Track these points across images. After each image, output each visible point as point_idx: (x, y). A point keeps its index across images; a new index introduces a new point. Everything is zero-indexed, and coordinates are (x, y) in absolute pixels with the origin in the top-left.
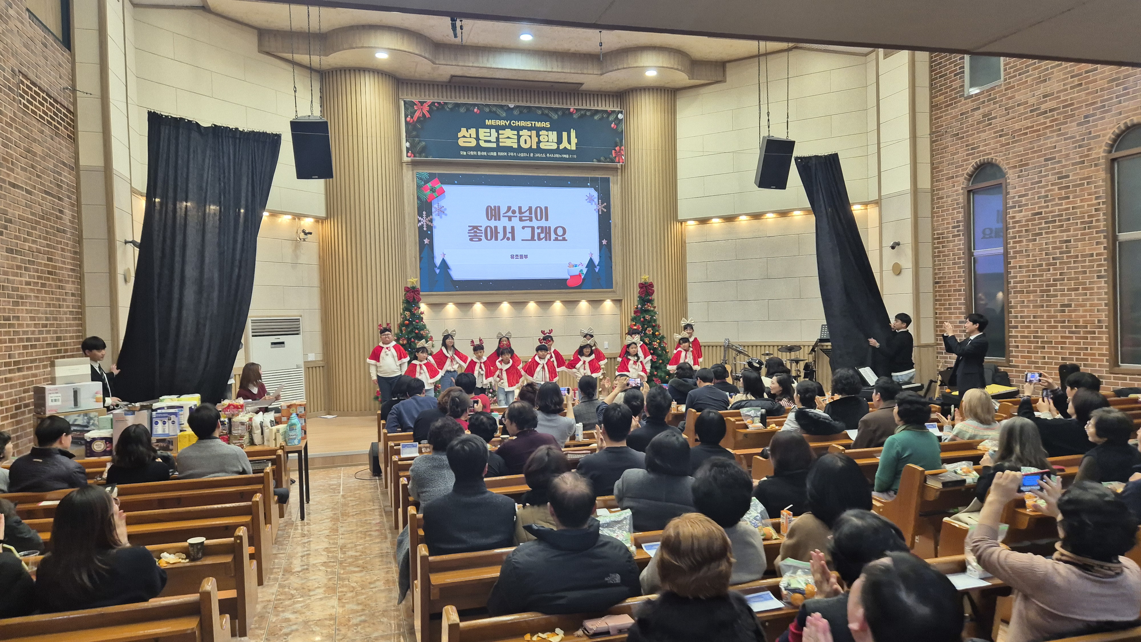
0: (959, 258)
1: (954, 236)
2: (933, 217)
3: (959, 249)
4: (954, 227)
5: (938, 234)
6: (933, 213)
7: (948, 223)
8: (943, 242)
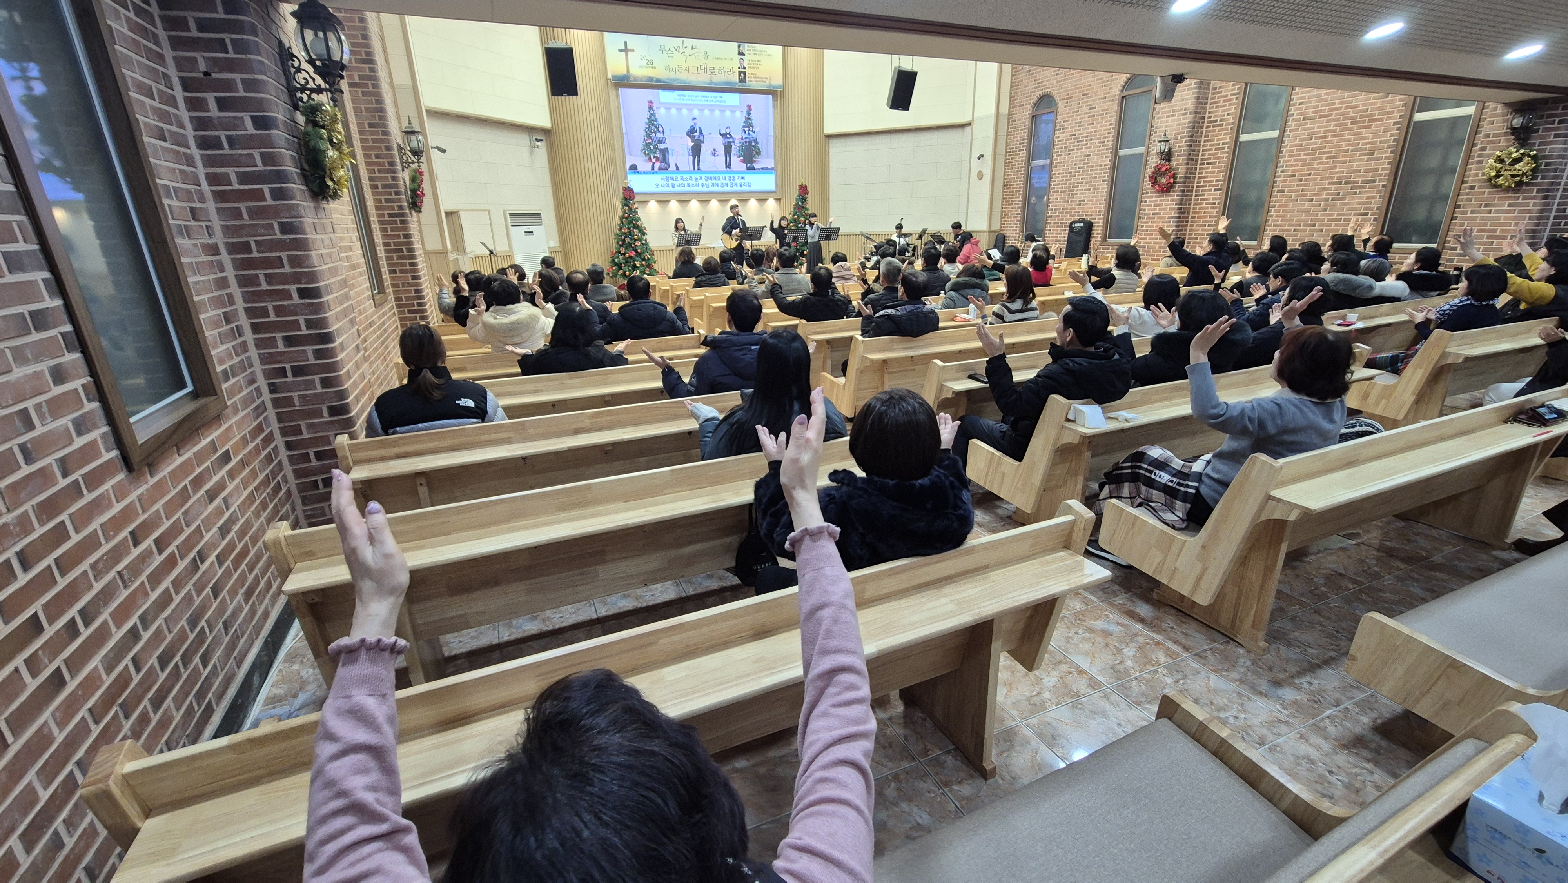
0: (1021, 167)
1: (1019, 151)
2: (1007, 135)
3: (1022, 161)
4: (1020, 144)
5: (1010, 149)
6: (1008, 132)
7: (1016, 141)
8: (1013, 155)
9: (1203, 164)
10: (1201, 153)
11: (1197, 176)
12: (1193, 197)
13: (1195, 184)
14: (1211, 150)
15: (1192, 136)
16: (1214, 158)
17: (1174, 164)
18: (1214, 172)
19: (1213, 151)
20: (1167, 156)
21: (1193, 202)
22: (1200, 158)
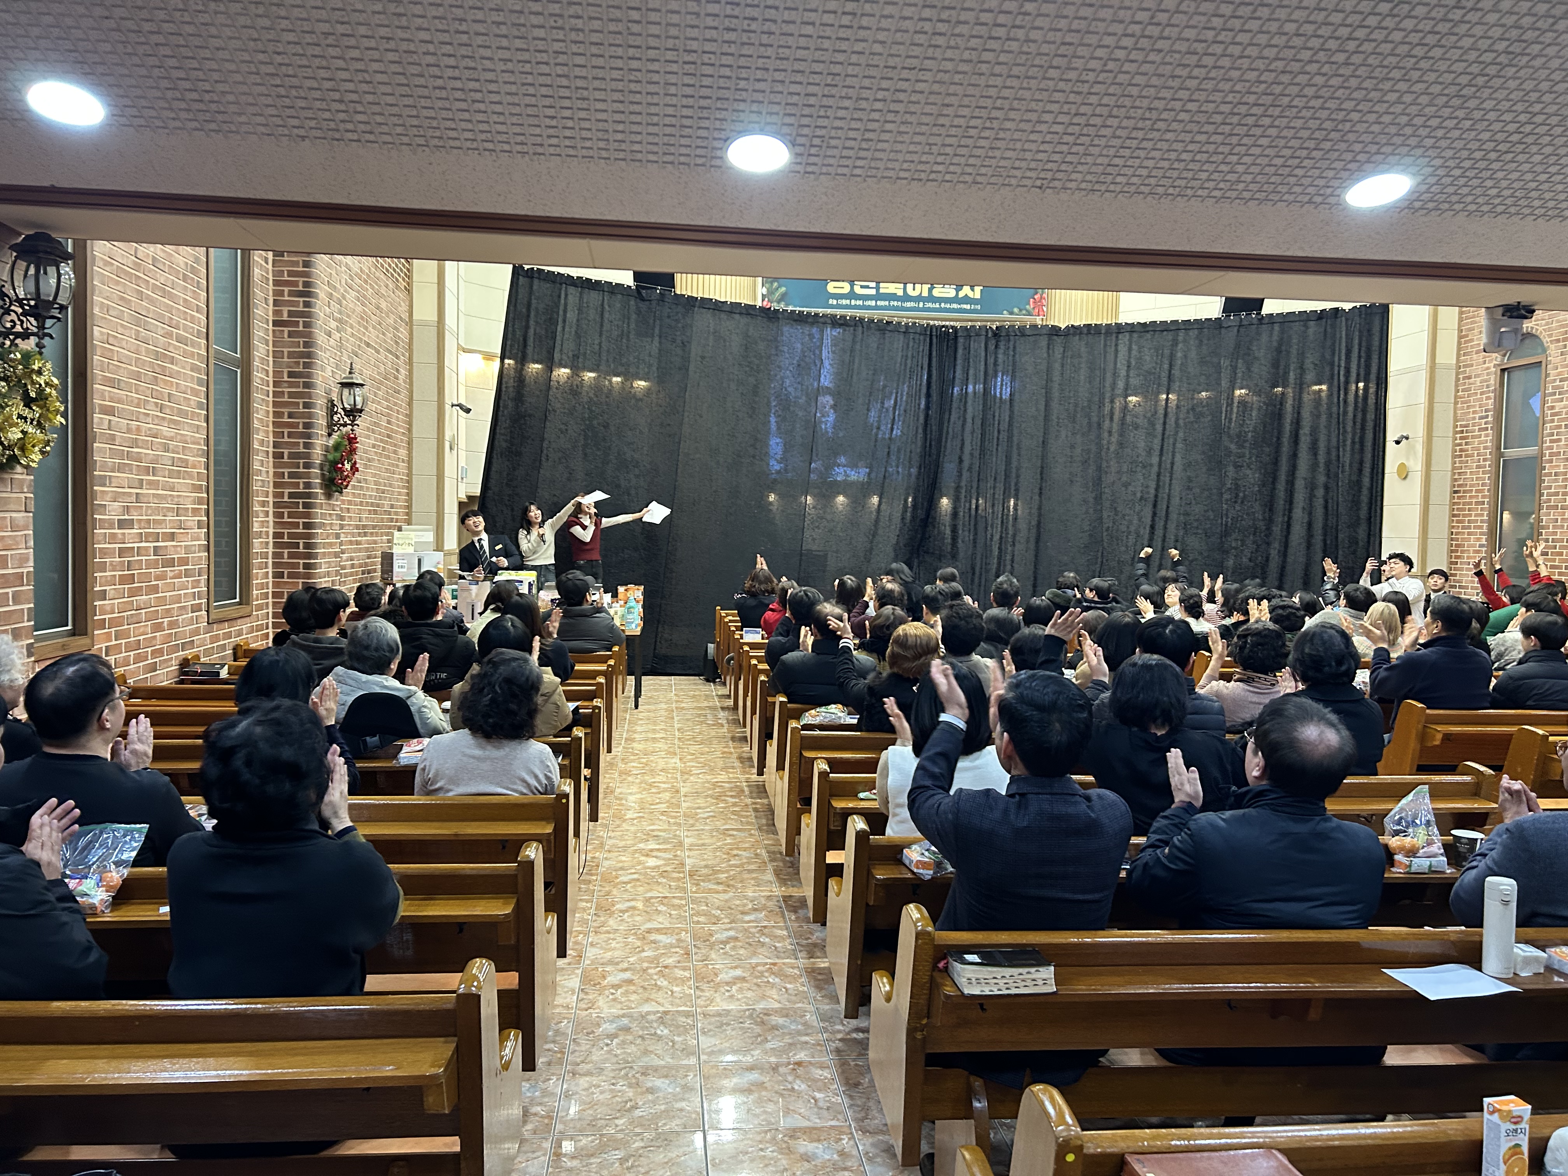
0: (1485, 460)
1: (1480, 430)
2: (1456, 403)
3: (1485, 448)
4: (1481, 418)
5: (1461, 426)
6: (1456, 397)
7: (1474, 412)
8: (1467, 438)
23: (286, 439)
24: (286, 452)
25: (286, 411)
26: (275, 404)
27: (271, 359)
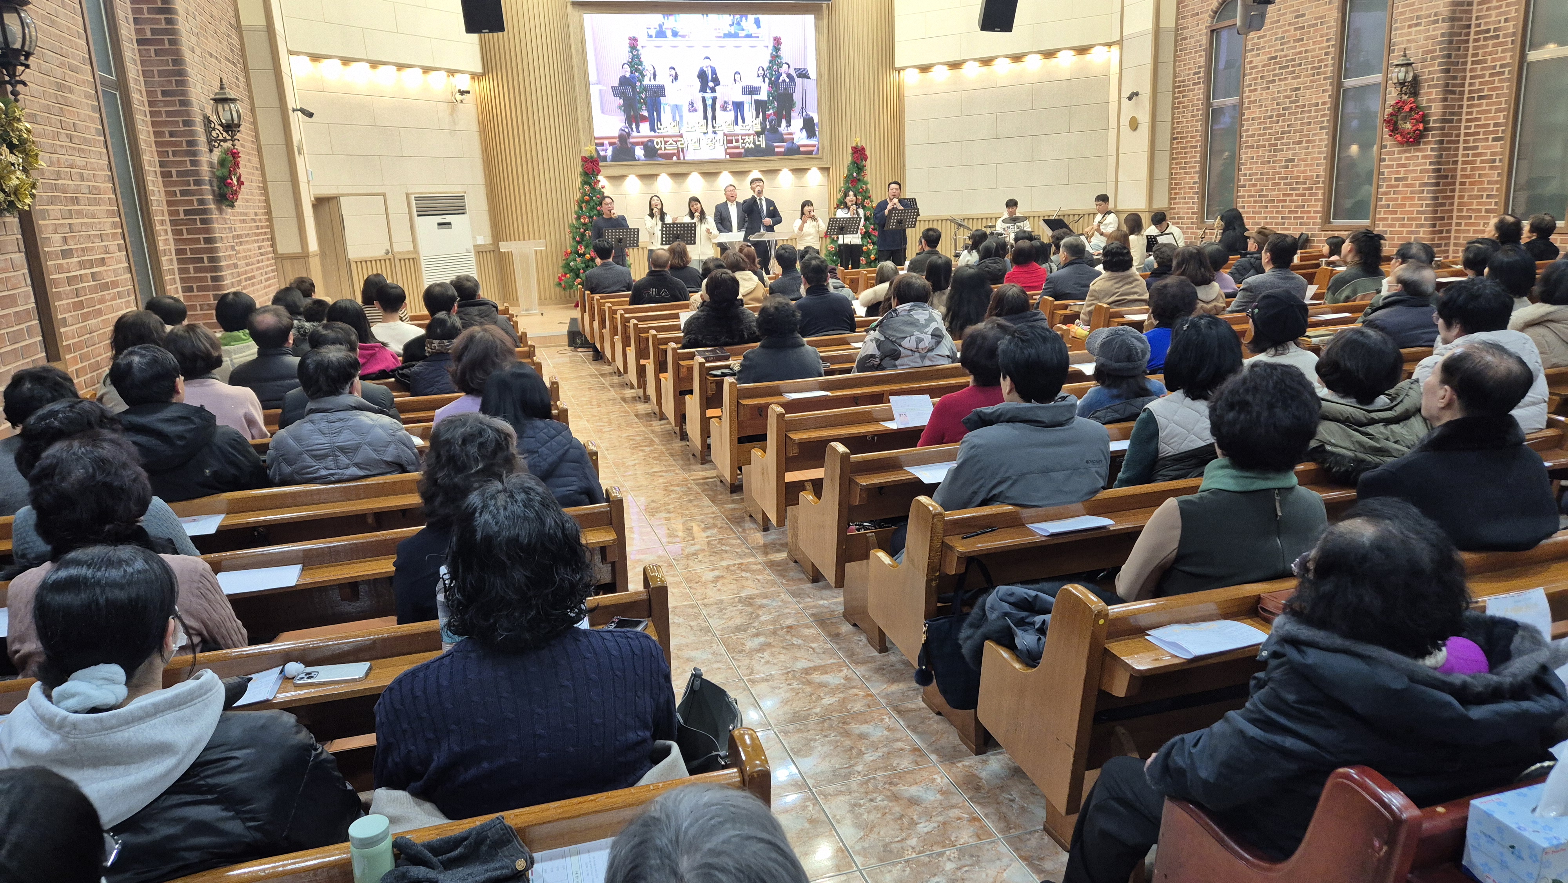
0: (1198, 110)
1: (1194, 84)
2: (1175, 62)
3: (1198, 100)
4: (1195, 74)
5: (1179, 81)
6: (1175, 56)
7: (1189, 69)
8: (1184, 91)
9: (1472, 99)
10: (1468, 81)
11: (1464, 117)
12: (1461, 152)
13: (1463, 131)
14: (1483, 76)
15: (1449, 56)
16: (1490, 89)
17: (1423, 100)
18: (1489, 111)
19: (1487, 79)
20: (1413, 87)
21: (1460, 159)
22: (1467, 88)
23: (171, 158)
24: (174, 171)
25: (166, 130)
26: (154, 124)
27: (142, 79)
